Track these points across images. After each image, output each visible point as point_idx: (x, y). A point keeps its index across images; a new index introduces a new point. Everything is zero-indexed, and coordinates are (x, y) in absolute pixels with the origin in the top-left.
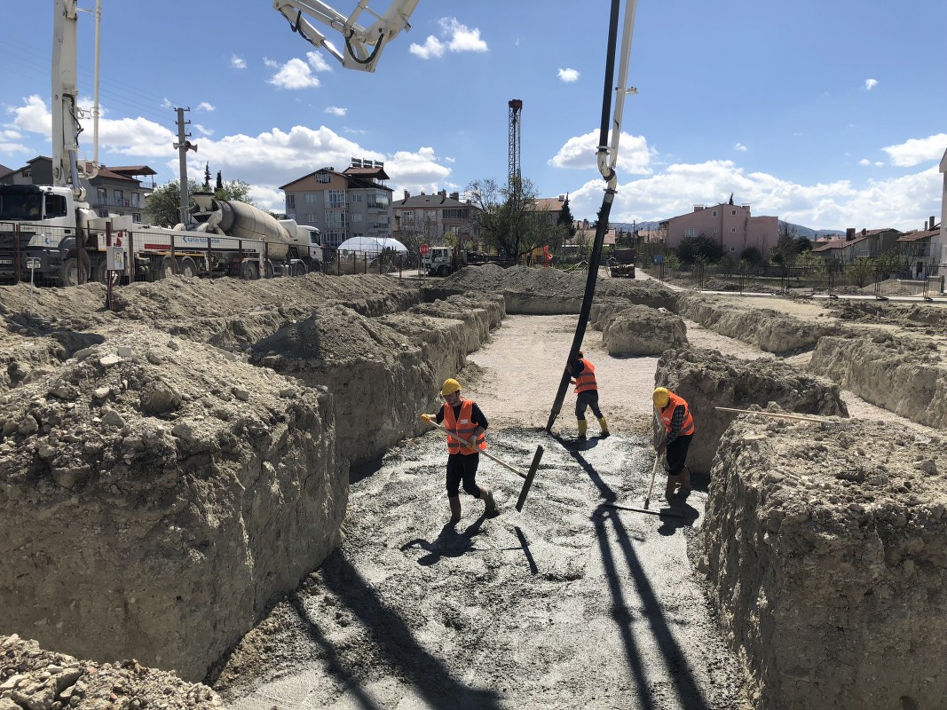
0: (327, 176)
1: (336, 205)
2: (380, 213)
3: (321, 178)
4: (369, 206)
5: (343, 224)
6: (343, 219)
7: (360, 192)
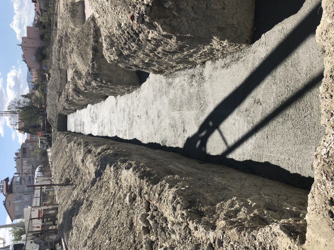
0: (7, 202)
1: (20, 198)
2: (24, 179)
3: (7, 205)
4: (21, 184)
5: (29, 194)
6: (27, 194)
7: (14, 189)
